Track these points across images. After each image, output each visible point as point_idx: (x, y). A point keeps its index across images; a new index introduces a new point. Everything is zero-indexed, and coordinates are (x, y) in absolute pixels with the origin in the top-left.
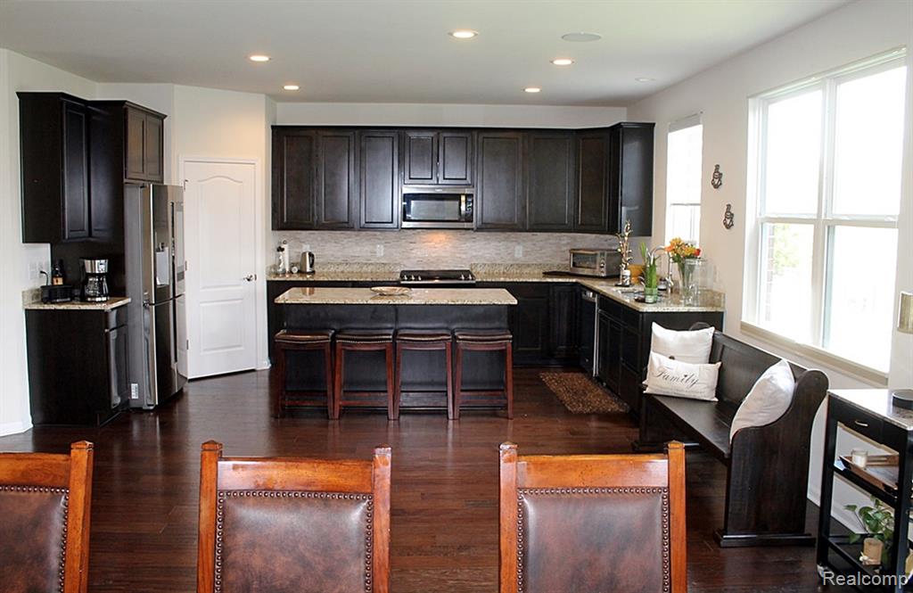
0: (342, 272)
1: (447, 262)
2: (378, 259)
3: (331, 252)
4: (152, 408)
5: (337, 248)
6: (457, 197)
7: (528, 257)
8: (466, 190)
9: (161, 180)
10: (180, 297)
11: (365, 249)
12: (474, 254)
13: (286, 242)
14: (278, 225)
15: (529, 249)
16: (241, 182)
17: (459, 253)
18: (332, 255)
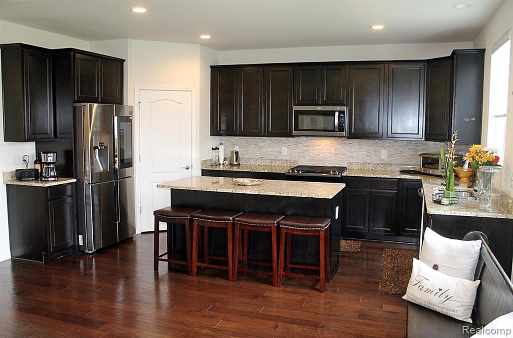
1: (331, 161)
2: (284, 156)
3: (252, 151)
4: (90, 252)
5: (256, 149)
6: (332, 114)
7: (391, 159)
8: (338, 108)
9: (120, 101)
10: (127, 179)
11: (275, 150)
12: (351, 155)
13: (221, 144)
14: (215, 132)
15: (392, 153)
16: (181, 103)
17: (340, 154)
18: (253, 153)
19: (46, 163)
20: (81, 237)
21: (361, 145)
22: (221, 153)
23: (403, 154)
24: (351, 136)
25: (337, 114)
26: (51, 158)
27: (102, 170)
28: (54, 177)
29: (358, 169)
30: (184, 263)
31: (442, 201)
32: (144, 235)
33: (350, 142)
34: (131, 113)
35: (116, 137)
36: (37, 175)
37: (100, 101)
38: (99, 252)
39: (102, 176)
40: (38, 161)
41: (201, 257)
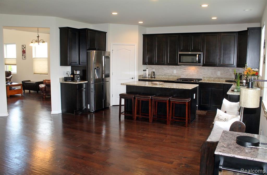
0: (164, 78)
2: (174, 74)
4: (93, 111)
5: (162, 71)
6: (196, 55)
7: (222, 75)
8: (198, 53)
9: (105, 50)
10: (107, 82)
11: (170, 71)
12: (204, 74)
13: (147, 68)
14: (144, 63)
15: (222, 73)
16: (130, 51)
17: (199, 73)
18: (161, 73)
19: (76, 75)
20: (89, 105)
21: (209, 69)
22: (147, 72)
23: (227, 73)
24: (204, 65)
25: (197, 55)
26: (78, 72)
27: (98, 78)
28: (79, 80)
29: (207, 80)
30: (131, 115)
31: (235, 90)
32: (114, 107)
33: (204, 68)
34: (109, 54)
35: (103, 66)
36: (73, 79)
37: (97, 49)
38: (96, 112)
39: (96, 81)
40: (73, 73)
41: (138, 113)
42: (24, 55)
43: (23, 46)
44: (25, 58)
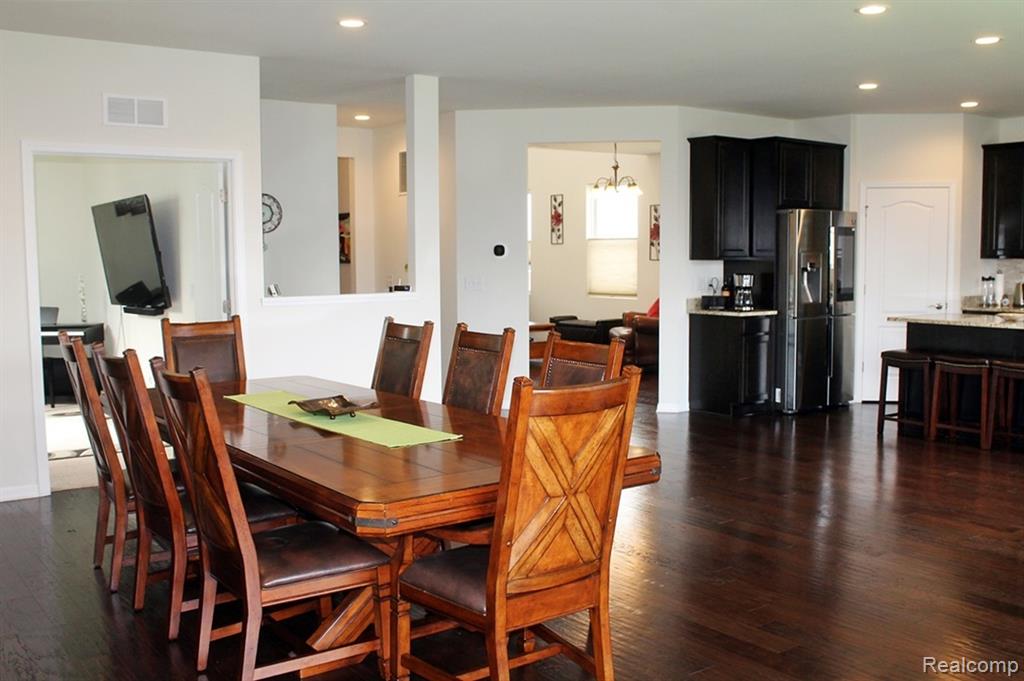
4: (790, 412)
9: (838, 206)
10: (844, 318)
13: (999, 272)
14: (987, 252)
16: (932, 207)
19: (740, 288)
20: (778, 391)
22: (998, 286)
26: (747, 281)
27: (811, 301)
28: (748, 305)
32: (865, 406)
34: (854, 222)
36: (729, 304)
37: (811, 205)
38: (801, 414)
39: (805, 310)
40: (729, 285)
42: (559, 230)
43: (555, 200)
44: (560, 241)
